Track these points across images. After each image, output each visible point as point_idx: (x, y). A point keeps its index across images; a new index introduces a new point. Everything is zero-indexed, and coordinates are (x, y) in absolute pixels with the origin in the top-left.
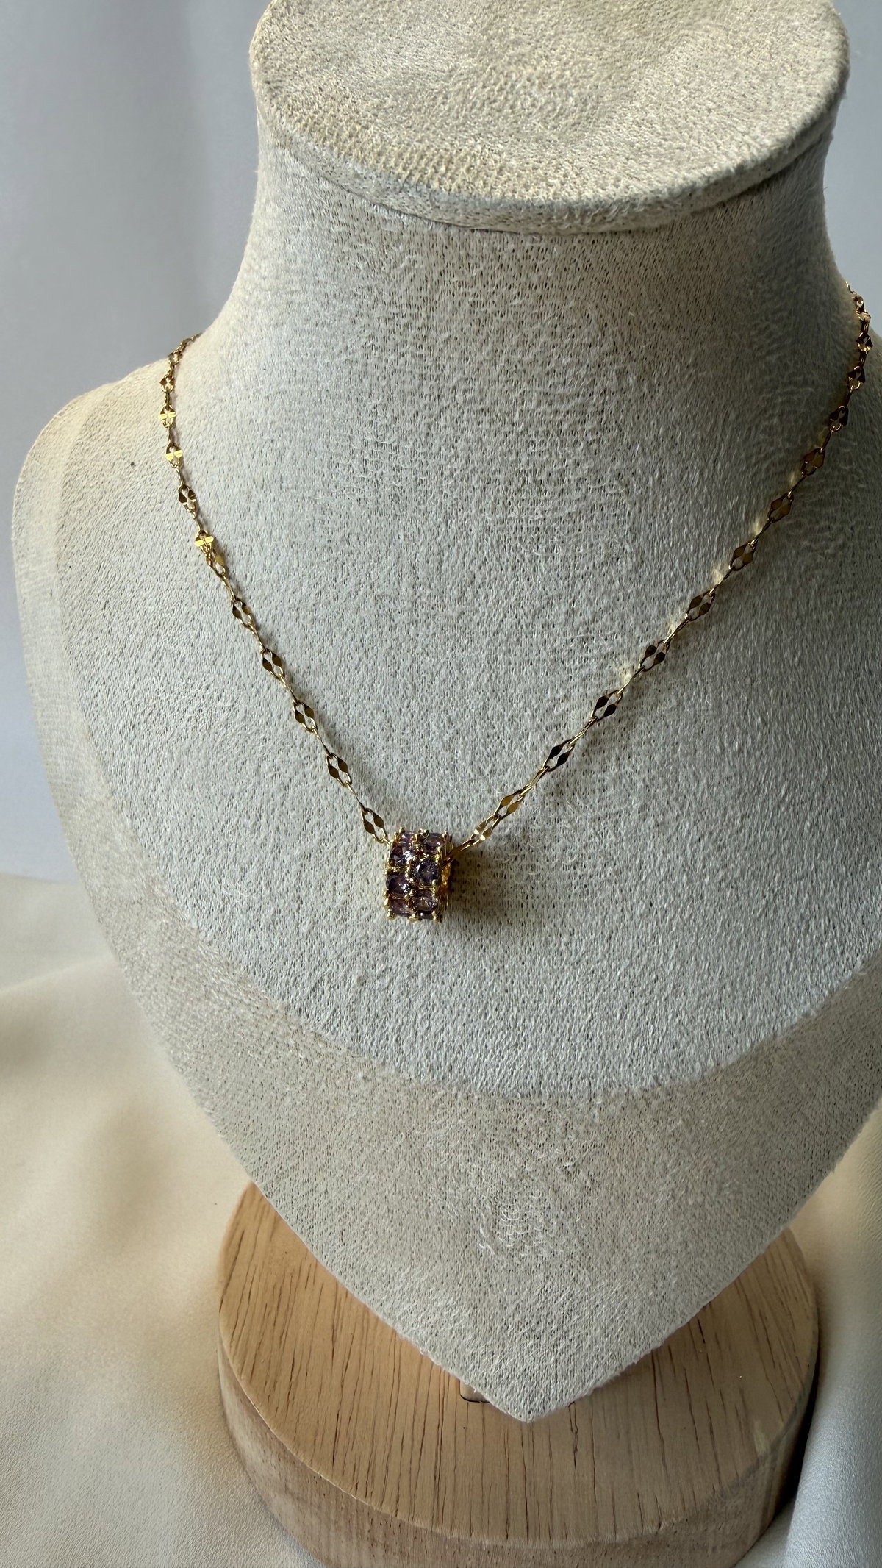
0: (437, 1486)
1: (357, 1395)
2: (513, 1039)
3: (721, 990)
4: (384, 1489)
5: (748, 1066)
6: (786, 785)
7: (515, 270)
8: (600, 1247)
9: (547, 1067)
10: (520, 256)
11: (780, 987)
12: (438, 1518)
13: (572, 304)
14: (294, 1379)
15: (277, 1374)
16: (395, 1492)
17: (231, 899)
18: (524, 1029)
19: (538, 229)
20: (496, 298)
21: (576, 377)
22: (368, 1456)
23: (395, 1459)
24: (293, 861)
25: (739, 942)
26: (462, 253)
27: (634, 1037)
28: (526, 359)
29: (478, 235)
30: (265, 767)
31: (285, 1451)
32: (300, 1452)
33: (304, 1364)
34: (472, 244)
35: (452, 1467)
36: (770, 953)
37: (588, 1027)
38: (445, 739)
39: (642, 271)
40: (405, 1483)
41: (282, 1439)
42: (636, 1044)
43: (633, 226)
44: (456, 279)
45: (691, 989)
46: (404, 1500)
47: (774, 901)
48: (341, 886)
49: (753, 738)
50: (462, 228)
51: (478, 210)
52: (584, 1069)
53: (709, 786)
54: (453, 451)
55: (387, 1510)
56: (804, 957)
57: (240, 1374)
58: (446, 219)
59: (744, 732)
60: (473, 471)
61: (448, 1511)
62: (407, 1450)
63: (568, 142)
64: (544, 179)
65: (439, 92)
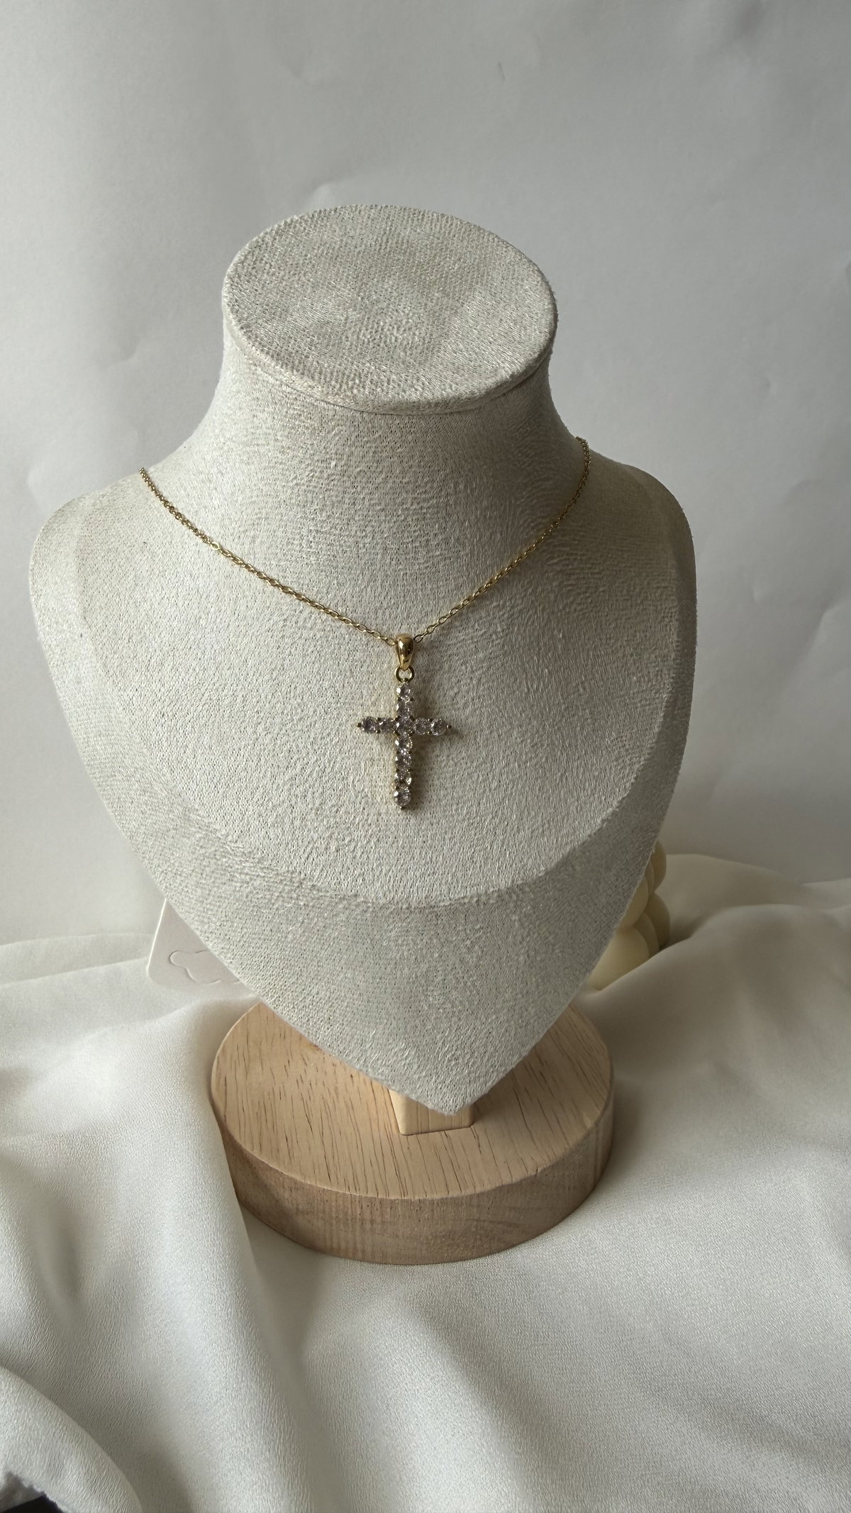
0: (400, 1179)
3: (543, 826)
4: (366, 1187)
5: (562, 869)
7: (399, 434)
8: (489, 994)
10: (402, 426)
11: (574, 822)
12: (404, 1194)
13: (430, 450)
15: (277, 1145)
16: (374, 1187)
17: (247, 813)
18: (437, 862)
19: (412, 413)
20: (388, 449)
21: (431, 488)
23: (369, 1171)
24: (284, 784)
25: (549, 799)
26: (370, 425)
27: (499, 859)
28: (404, 481)
29: (379, 417)
30: (260, 728)
33: (294, 1139)
34: (375, 421)
35: (405, 1167)
36: (566, 803)
37: (472, 857)
38: (372, 699)
39: (465, 430)
42: (500, 862)
43: (461, 409)
47: (565, 773)
48: (317, 795)
49: (544, 681)
50: (369, 413)
51: (380, 405)
52: (473, 882)
54: (364, 533)
56: (585, 804)
58: (362, 409)
59: (539, 679)
60: (377, 544)
62: (375, 1166)
63: (420, 364)
64: (413, 386)
65: (342, 334)
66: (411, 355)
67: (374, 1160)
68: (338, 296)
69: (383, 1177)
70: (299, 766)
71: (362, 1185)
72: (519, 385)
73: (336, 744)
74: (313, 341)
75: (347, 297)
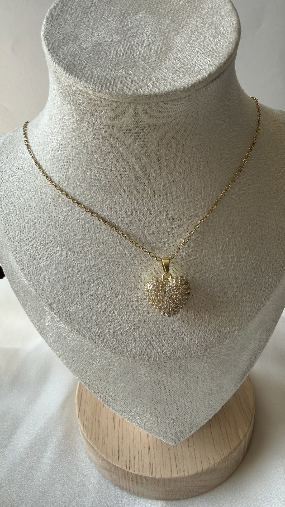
0: (150, 463)
1: (123, 439)
2: (161, 344)
4: (135, 466)
6: (237, 257)
9: (172, 351)
12: (151, 473)
14: (104, 436)
15: (98, 436)
16: (138, 467)
18: (164, 341)
22: (129, 457)
23: (137, 457)
26: (122, 109)
28: (145, 140)
29: (127, 104)
31: (104, 459)
32: (109, 459)
33: (106, 431)
34: (125, 107)
35: (153, 456)
36: (236, 308)
37: (184, 338)
39: (181, 109)
40: (140, 464)
41: (103, 455)
42: (198, 341)
44: (121, 117)
45: (213, 323)
46: (141, 469)
48: (103, 304)
50: (121, 102)
51: (127, 97)
52: (183, 350)
53: (213, 262)
54: (124, 169)
55: (136, 472)
57: (87, 437)
59: (223, 243)
61: (154, 470)
62: (140, 454)
63: (153, 69)
64: (146, 84)
65: (108, 51)
66: (148, 63)
67: (140, 450)
68: (108, 26)
69: (143, 462)
70: (94, 289)
71: (133, 466)
72: (215, 79)
73: (112, 279)
74: (90, 56)
75: (113, 26)
